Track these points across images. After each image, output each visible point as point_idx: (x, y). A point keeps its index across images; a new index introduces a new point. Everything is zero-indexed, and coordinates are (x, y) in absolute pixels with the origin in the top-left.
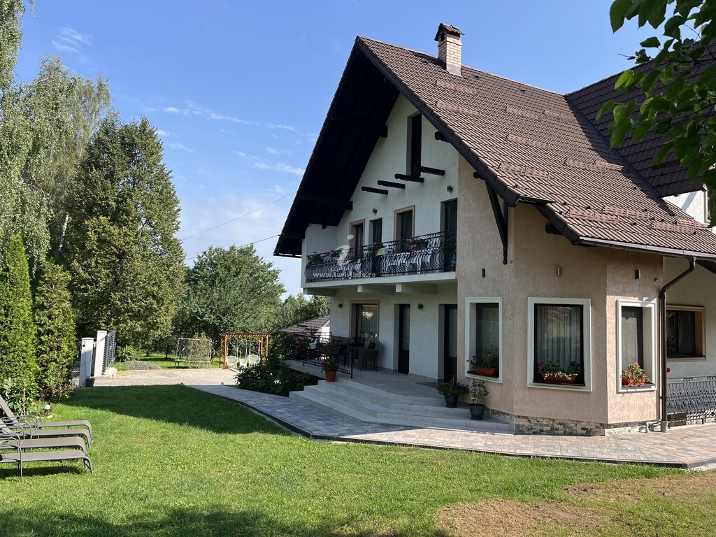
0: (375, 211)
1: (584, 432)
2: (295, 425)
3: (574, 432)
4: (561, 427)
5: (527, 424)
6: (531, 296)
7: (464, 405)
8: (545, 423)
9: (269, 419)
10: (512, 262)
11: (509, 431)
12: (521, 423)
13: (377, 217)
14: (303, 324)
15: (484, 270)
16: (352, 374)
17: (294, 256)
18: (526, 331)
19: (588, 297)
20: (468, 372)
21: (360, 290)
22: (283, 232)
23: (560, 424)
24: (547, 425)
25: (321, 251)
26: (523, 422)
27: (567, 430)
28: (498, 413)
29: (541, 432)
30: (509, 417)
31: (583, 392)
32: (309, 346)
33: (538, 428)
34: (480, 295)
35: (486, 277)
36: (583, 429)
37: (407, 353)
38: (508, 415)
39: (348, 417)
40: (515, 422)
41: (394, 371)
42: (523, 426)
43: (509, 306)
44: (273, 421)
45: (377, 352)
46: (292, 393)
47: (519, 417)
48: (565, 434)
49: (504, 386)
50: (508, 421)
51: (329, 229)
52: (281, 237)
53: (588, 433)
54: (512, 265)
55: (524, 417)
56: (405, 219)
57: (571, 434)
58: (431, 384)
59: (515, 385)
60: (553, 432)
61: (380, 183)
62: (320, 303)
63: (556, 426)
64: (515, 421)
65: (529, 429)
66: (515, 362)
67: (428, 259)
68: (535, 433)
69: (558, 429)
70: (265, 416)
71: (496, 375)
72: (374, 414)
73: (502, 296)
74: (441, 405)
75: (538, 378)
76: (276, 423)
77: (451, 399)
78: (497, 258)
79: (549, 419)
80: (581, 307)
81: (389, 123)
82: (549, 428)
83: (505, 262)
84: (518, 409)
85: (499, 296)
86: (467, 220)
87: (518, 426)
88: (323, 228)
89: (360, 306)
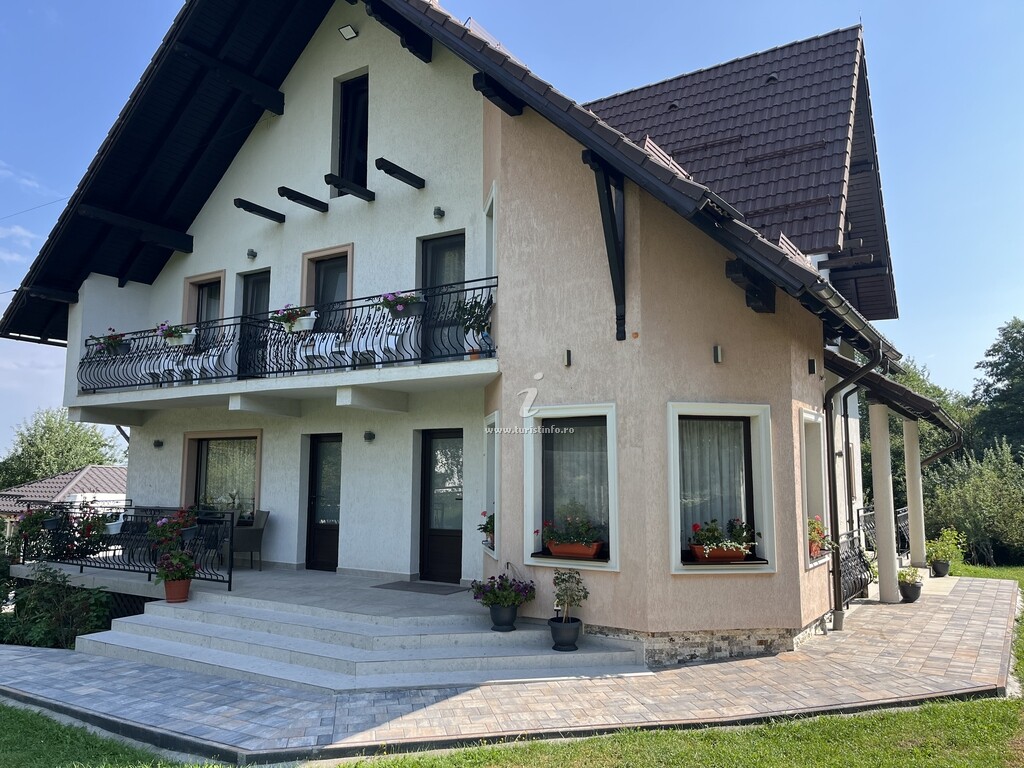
0: (253, 255)
1: (762, 648)
2: (163, 729)
3: (746, 651)
4: (724, 645)
5: (668, 646)
6: (673, 399)
7: (530, 623)
8: (698, 640)
9: (65, 720)
10: (636, 335)
11: (634, 666)
12: (657, 646)
13: (258, 265)
14: (8, 493)
15: (569, 352)
16: (230, 582)
17: (44, 341)
18: (665, 467)
19: (763, 401)
20: (533, 555)
21: (235, 405)
22: (26, 283)
23: (724, 639)
24: (702, 645)
25: (124, 327)
26: (661, 644)
27: (736, 649)
28: (602, 630)
29: (690, 660)
30: (631, 637)
31: (762, 575)
32: (105, 528)
33: (687, 652)
34: (559, 402)
35: (573, 367)
36: (761, 643)
37: (334, 530)
38: (628, 632)
39: (282, 683)
40: (646, 646)
41: (299, 567)
42: (661, 651)
43: (631, 420)
44: (78, 723)
45: (260, 532)
46: (84, 641)
47: (653, 635)
48: (732, 657)
49: (621, 578)
50: (629, 645)
51: (133, 287)
52: (20, 294)
53: (768, 650)
54: (638, 342)
55: (663, 635)
56: (328, 270)
57: (741, 656)
58: (399, 585)
59: (649, 572)
60: (711, 657)
61: (285, 192)
62: (39, 454)
63: (717, 644)
64: (646, 644)
65: (672, 657)
66: (648, 527)
67: (392, 342)
68: (682, 663)
69: (719, 650)
70: (46, 712)
71: (603, 554)
72: (350, 668)
73: (614, 400)
74: (480, 626)
75: (689, 557)
76: (91, 729)
77: (505, 615)
78: (600, 329)
79: (706, 631)
80: (746, 421)
81: (286, 87)
82: (703, 650)
83: (621, 335)
84: (655, 620)
85: (606, 401)
86: (524, 258)
87: (651, 653)
88: (121, 285)
89: (205, 443)
